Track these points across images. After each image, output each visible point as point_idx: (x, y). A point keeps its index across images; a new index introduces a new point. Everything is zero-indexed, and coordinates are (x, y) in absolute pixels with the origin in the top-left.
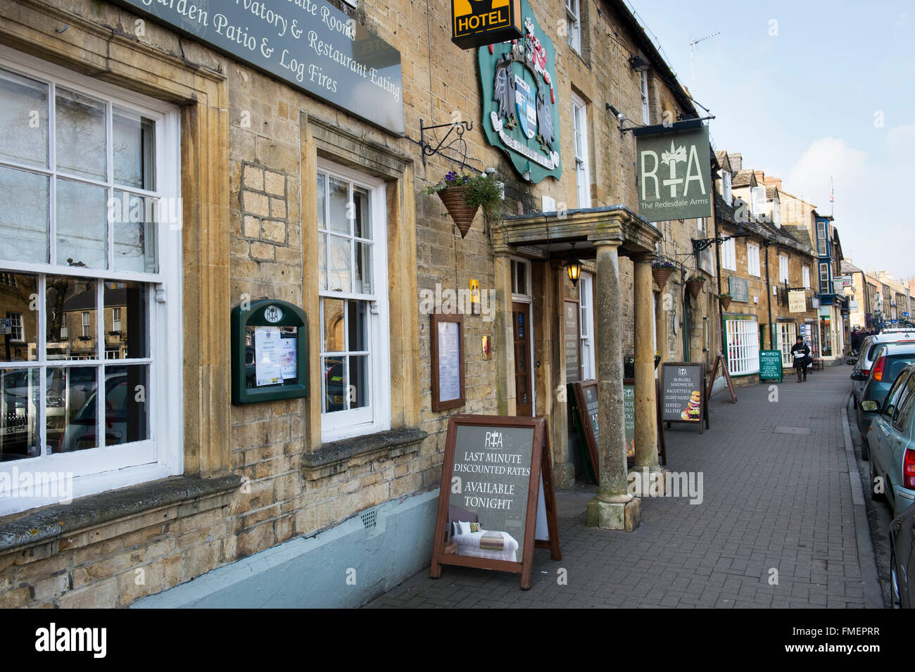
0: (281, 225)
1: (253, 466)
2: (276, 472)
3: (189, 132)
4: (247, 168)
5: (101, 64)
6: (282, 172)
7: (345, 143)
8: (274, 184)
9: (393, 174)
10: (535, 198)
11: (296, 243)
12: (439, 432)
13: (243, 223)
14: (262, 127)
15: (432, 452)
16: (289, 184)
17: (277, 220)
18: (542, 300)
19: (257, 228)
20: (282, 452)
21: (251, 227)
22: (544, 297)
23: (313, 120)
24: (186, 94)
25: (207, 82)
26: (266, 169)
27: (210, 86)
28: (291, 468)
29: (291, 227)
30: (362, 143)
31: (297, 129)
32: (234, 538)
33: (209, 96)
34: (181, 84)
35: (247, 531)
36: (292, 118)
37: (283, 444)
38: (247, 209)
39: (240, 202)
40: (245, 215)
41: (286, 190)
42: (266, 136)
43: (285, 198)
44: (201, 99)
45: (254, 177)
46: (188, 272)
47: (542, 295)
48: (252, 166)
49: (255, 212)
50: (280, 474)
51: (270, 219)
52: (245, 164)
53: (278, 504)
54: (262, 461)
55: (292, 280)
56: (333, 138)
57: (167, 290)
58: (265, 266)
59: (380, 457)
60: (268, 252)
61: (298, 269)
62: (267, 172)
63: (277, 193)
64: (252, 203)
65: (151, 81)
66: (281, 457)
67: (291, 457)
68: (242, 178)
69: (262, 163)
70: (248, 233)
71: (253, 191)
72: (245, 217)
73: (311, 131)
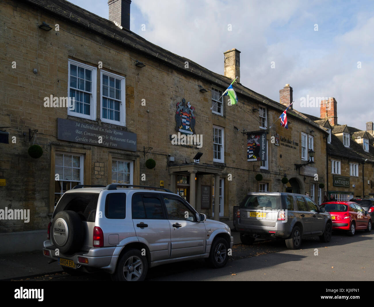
0: (103, 172)
3: (85, 158)
5: (70, 151)
6: (104, 163)
7: (119, 155)
8: (101, 165)
9: (135, 159)
10: (191, 159)
11: (106, 175)
13: (94, 172)
14: (99, 156)
19: (98, 173)
21: (96, 173)
23: (110, 152)
24: (84, 153)
25: (88, 150)
26: (100, 162)
27: (88, 151)
29: (105, 172)
31: (107, 154)
33: (88, 152)
34: (83, 151)
36: (106, 153)
38: (95, 170)
41: (104, 166)
45: (97, 164)
48: (97, 162)
49: (97, 170)
51: (100, 171)
52: (95, 162)
55: (105, 181)
56: (116, 155)
57: (81, 183)
58: (99, 180)
60: (100, 177)
61: (106, 180)
63: (102, 167)
64: (96, 168)
65: (78, 152)
68: (94, 165)
70: (95, 174)
71: (97, 166)
73: (110, 154)
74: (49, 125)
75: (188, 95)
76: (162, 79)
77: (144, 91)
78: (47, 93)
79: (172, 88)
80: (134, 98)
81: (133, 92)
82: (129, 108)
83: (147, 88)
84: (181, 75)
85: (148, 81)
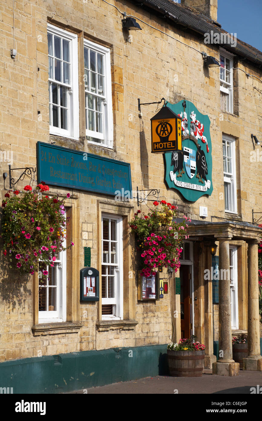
1: (84, 322)
2: (90, 326)
4: (83, 224)
6: (92, 223)
7: (110, 207)
8: (90, 228)
9: (126, 214)
10: (195, 208)
11: (95, 247)
12: (143, 324)
14: (87, 209)
15: (140, 331)
16: (93, 226)
17: (90, 240)
18: (198, 264)
19: (86, 244)
20: (91, 319)
22: (199, 262)
23: (101, 202)
24: (70, 205)
25: (74, 200)
26: (88, 223)
28: (93, 326)
29: (94, 241)
30: (115, 205)
31: (96, 207)
32: (79, 344)
33: (75, 203)
35: (82, 343)
36: (95, 203)
37: (91, 316)
38: (83, 238)
39: (81, 236)
40: (83, 240)
41: (93, 229)
42: (88, 212)
43: (92, 232)
44: (73, 205)
45: (85, 227)
46: (68, 259)
47: (199, 261)
49: (85, 238)
50: (91, 327)
51: (89, 240)
53: (90, 336)
54: (86, 321)
55: (94, 260)
56: (106, 206)
57: (62, 264)
59: (120, 328)
62: (88, 224)
63: (90, 231)
64: (84, 235)
66: (91, 321)
67: (94, 321)
68: (82, 228)
69: (87, 221)
70: (83, 246)
71: (85, 231)
72: (83, 241)
73: (100, 206)
74: (31, 156)
75: (189, 76)
76: (155, 46)
77: (134, 74)
78: (26, 94)
79: (167, 62)
80: (123, 91)
81: (122, 79)
82: (118, 110)
83: (138, 67)
84: (178, 34)
85: (139, 52)
